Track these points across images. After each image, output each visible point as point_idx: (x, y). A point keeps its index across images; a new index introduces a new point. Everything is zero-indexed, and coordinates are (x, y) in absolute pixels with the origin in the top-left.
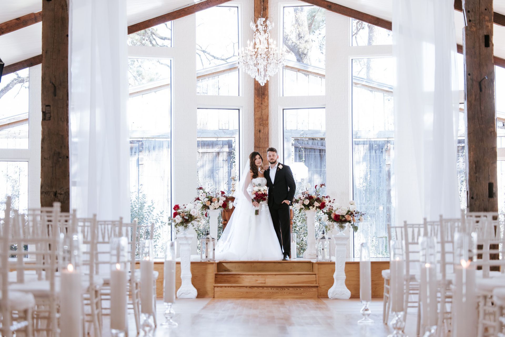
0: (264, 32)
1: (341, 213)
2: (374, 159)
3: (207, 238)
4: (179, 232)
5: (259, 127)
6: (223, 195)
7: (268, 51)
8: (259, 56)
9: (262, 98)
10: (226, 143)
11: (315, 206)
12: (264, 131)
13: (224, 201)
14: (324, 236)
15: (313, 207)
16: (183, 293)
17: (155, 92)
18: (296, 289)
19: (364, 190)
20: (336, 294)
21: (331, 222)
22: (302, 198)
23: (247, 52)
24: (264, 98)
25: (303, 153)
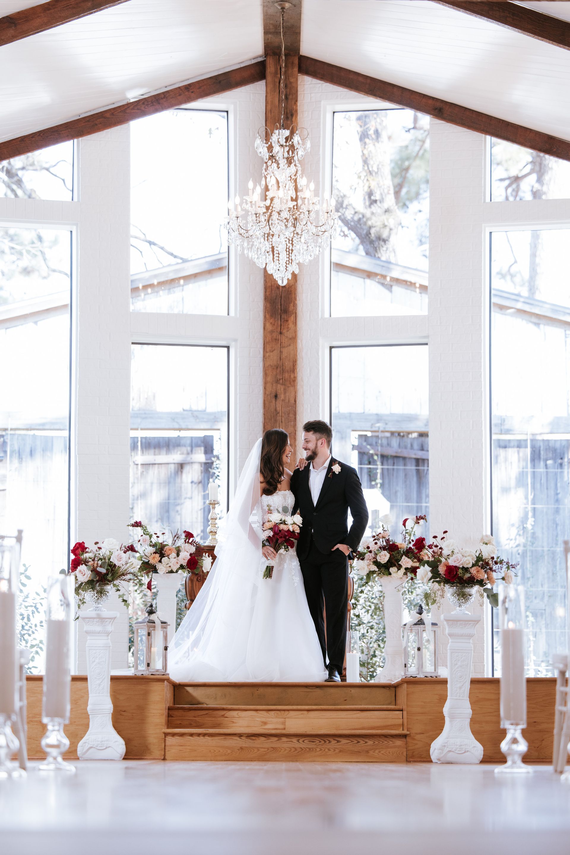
0: (286, 162)
1: (461, 562)
2: (542, 481)
3: (148, 622)
4: (83, 603)
5: (274, 387)
6: (189, 539)
7: (295, 207)
8: (275, 216)
9: (283, 320)
10: (199, 442)
11: (404, 567)
12: (285, 397)
13: (191, 555)
14: (421, 619)
15: (399, 569)
16: (91, 747)
17: (36, 323)
18: (356, 742)
19: (519, 554)
20: (450, 751)
21: (436, 585)
22: (373, 547)
23: (248, 207)
24: (287, 321)
25: (377, 465)
